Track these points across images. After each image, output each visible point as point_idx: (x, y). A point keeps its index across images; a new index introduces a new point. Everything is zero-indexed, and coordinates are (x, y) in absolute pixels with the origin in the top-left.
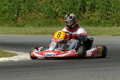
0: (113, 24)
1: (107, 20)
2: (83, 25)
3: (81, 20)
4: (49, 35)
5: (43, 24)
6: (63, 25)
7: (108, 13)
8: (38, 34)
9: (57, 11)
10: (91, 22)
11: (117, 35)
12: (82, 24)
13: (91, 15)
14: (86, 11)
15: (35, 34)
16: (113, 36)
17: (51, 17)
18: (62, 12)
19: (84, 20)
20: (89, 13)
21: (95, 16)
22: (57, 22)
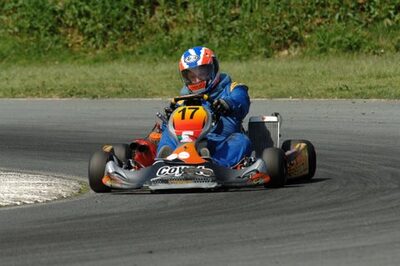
0: (250, 48)
1: (229, 37)
2: (150, 54)
3: (141, 38)
4: (51, 97)
5: (13, 51)
6: (82, 54)
7: (233, 12)
8: (13, 93)
9: (59, 7)
10: (177, 44)
11: (282, 93)
12: (147, 50)
13: (175, 20)
14: (157, 8)
15: (5, 96)
16: (271, 97)
17: (42, 27)
18: (77, 12)
19: (154, 37)
20: (169, 14)
21: (188, 22)
22: (61, 46)
